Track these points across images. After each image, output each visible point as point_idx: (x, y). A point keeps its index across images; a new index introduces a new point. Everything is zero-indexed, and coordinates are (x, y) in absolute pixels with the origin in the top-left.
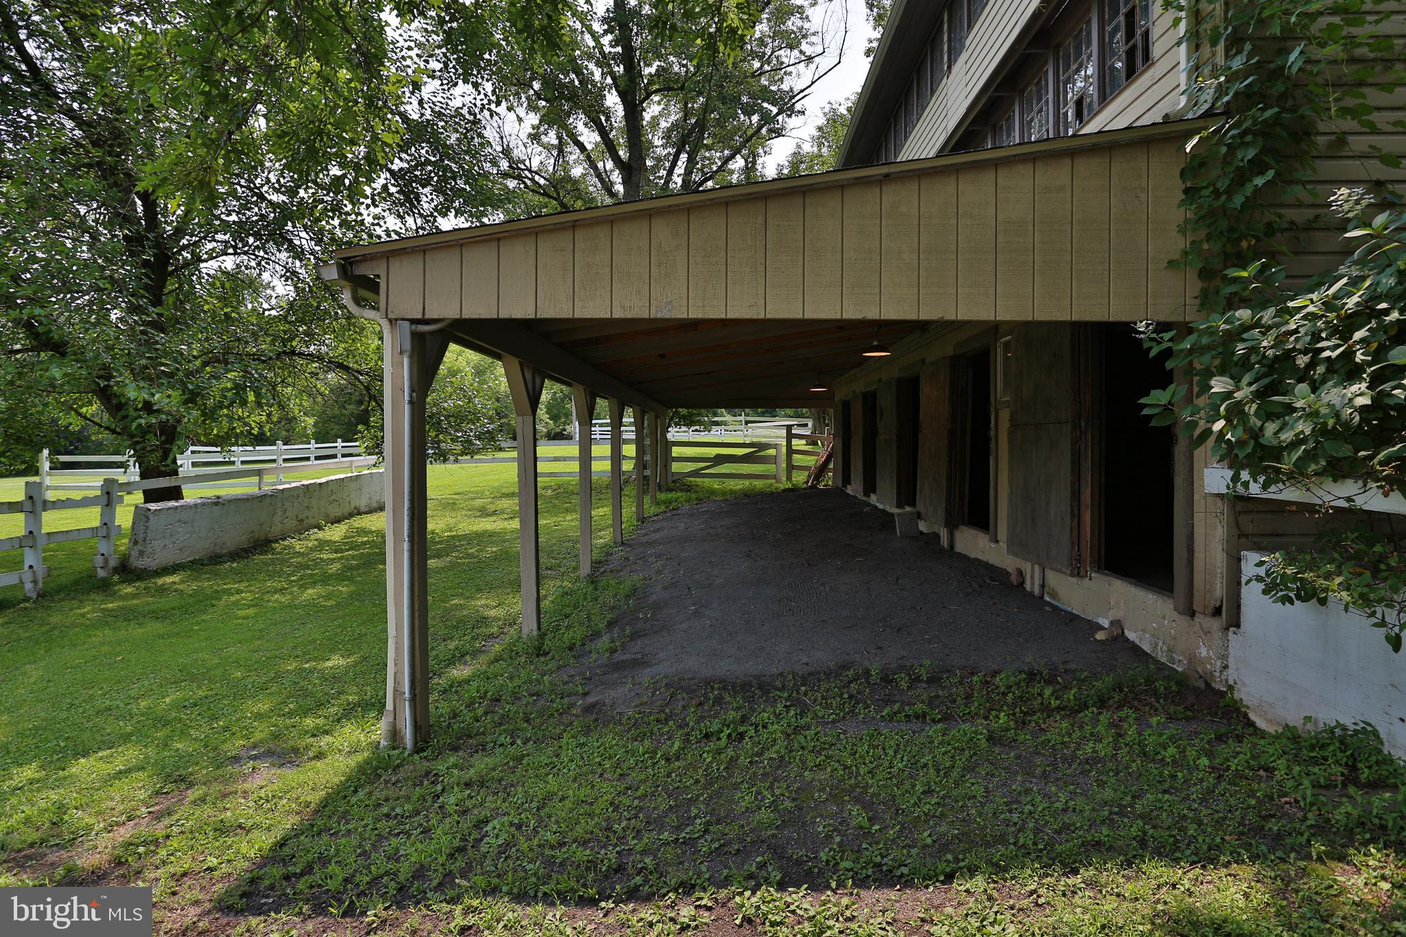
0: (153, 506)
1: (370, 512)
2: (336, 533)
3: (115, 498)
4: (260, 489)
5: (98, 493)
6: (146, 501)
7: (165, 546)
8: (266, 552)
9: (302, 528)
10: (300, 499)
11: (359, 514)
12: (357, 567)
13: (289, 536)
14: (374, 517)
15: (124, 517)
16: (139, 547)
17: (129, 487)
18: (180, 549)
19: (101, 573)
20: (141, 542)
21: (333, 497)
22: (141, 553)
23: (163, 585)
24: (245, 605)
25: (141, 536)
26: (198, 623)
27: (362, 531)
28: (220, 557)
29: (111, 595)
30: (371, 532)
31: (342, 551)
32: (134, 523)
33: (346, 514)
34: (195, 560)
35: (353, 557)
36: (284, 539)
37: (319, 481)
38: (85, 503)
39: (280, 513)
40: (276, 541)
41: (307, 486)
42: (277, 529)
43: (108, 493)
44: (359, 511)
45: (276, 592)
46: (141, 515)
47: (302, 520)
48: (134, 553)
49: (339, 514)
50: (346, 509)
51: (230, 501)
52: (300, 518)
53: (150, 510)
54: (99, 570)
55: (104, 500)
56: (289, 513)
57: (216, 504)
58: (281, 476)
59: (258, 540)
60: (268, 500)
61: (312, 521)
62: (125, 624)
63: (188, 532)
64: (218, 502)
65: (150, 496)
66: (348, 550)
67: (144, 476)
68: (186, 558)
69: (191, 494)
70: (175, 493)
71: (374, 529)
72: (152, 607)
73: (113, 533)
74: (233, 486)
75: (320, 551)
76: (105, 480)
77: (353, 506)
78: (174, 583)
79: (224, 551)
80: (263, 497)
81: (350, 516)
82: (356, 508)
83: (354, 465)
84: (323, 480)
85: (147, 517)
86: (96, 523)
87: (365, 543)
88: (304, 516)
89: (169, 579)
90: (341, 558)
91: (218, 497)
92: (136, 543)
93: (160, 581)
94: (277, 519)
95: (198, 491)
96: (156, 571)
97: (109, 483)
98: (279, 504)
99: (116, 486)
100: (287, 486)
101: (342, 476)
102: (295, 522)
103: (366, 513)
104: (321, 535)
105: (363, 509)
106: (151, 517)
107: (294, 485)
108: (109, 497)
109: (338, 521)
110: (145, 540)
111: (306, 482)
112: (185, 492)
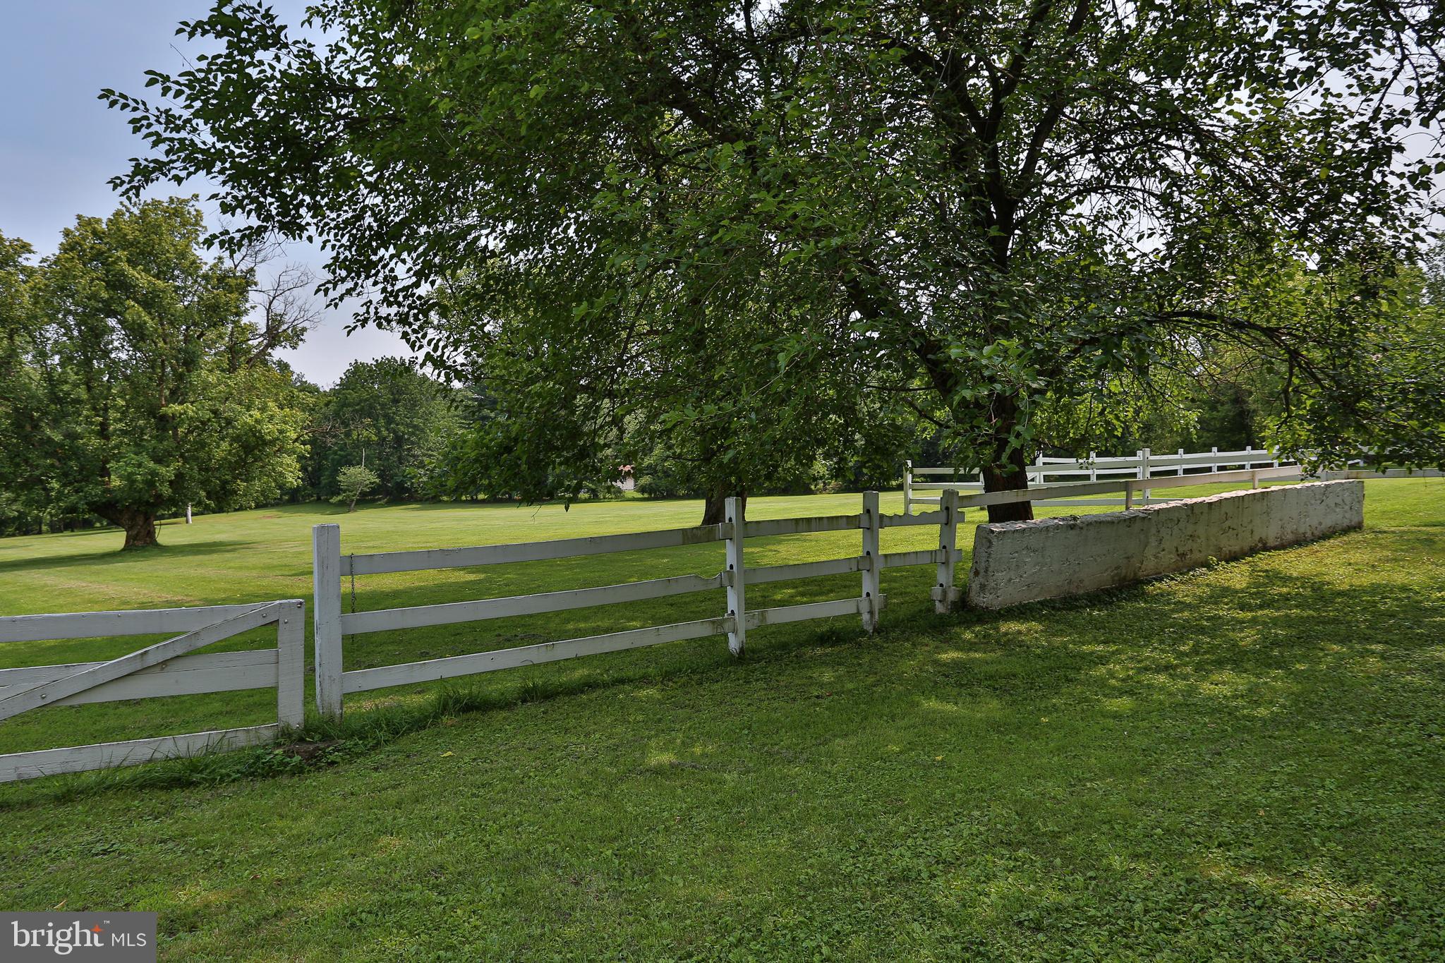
0: (997, 527)
1: (1282, 547)
2: (1237, 576)
3: (955, 515)
4: (1127, 508)
5: (937, 508)
6: (992, 520)
7: (1010, 580)
8: (1135, 598)
9: (1185, 565)
10: (1182, 524)
11: (1266, 548)
12: (1289, 643)
13: (1167, 577)
14: (1291, 555)
15: (965, 538)
16: (980, 579)
17: (968, 501)
18: (1028, 586)
19: (940, 608)
20: (982, 571)
21: (1228, 523)
22: (983, 587)
23: (1006, 634)
24: (1114, 688)
25: (983, 565)
26: (1047, 712)
27: (1274, 577)
28: (1076, 600)
29: (946, 641)
30: (1290, 578)
31: (1250, 608)
32: (975, 548)
33: (1246, 548)
34: (1046, 600)
35: (1275, 622)
36: (1160, 580)
37: (1208, 500)
38: (924, 519)
39: (1153, 542)
40: (1149, 582)
41: (1192, 506)
42: (1150, 565)
43: (947, 508)
44: (1265, 544)
45: (1158, 670)
46: (983, 535)
47: (1184, 555)
48: (975, 587)
49: (1236, 548)
50: (1247, 543)
51: (1089, 524)
52: (1181, 551)
53: (992, 532)
54: (937, 603)
55: (943, 517)
56: (1166, 544)
57: (1072, 527)
58: (1148, 492)
59: (1124, 579)
60: (1137, 526)
61: (1197, 556)
62: (955, 691)
63: (1038, 564)
64: (1073, 525)
65: (998, 513)
66: (1261, 607)
67: (988, 488)
68: (1035, 597)
69: (1042, 513)
70: (1022, 511)
71: (1295, 575)
72: (991, 669)
73: (953, 559)
74: (1089, 503)
75: (1216, 603)
76: (944, 492)
77: (1257, 538)
78: (1019, 632)
79: (1081, 592)
80: (1133, 520)
81: (1253, 551)
82: (1261, 540)
83: (1258, 477)
84: (1214, 498)
85: (990, 542)
86: (935, 545)
87: (1286, 598)
88: (1186, 548)
89: (1013, 626)
90: (1254, 621)
91: (1075, 518)
92: (977, 573)
93: (1004, 628)
94: (1150, 552)
95: (1049, 509)
96: (999, 612)
97: (949, 494)
98: (1153, 530)
99: (956, 500)
100: (1164, 506)
101: (1242, 493)
102: (1174, 557)
103: (1276, 548)
104: (1212, 577)
105: (1271, 543)
106: (995, 541)
107: (1172, 504)
108: (948, 516)
109: (1234, 557)
110: (986, 571)
111: (1189, 501)
112: (1035, 511)
